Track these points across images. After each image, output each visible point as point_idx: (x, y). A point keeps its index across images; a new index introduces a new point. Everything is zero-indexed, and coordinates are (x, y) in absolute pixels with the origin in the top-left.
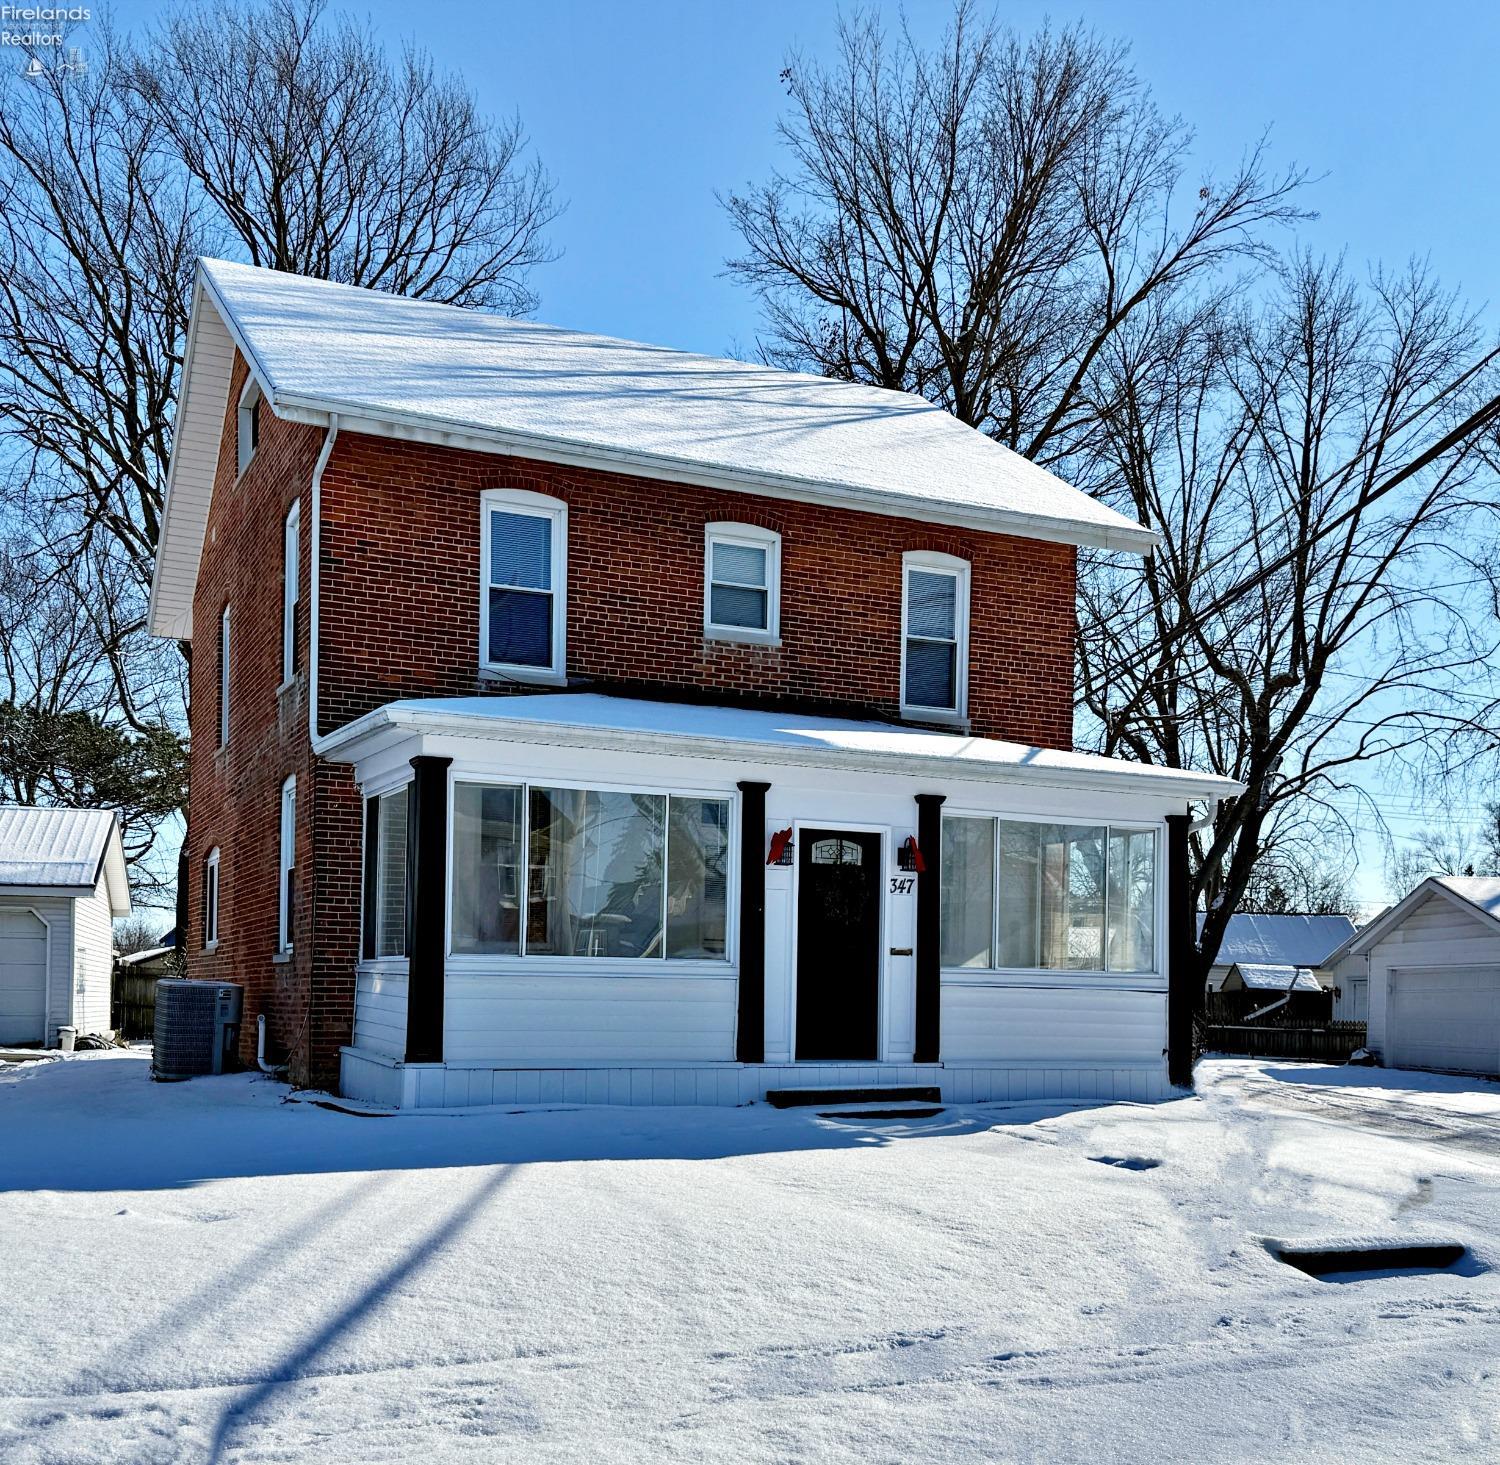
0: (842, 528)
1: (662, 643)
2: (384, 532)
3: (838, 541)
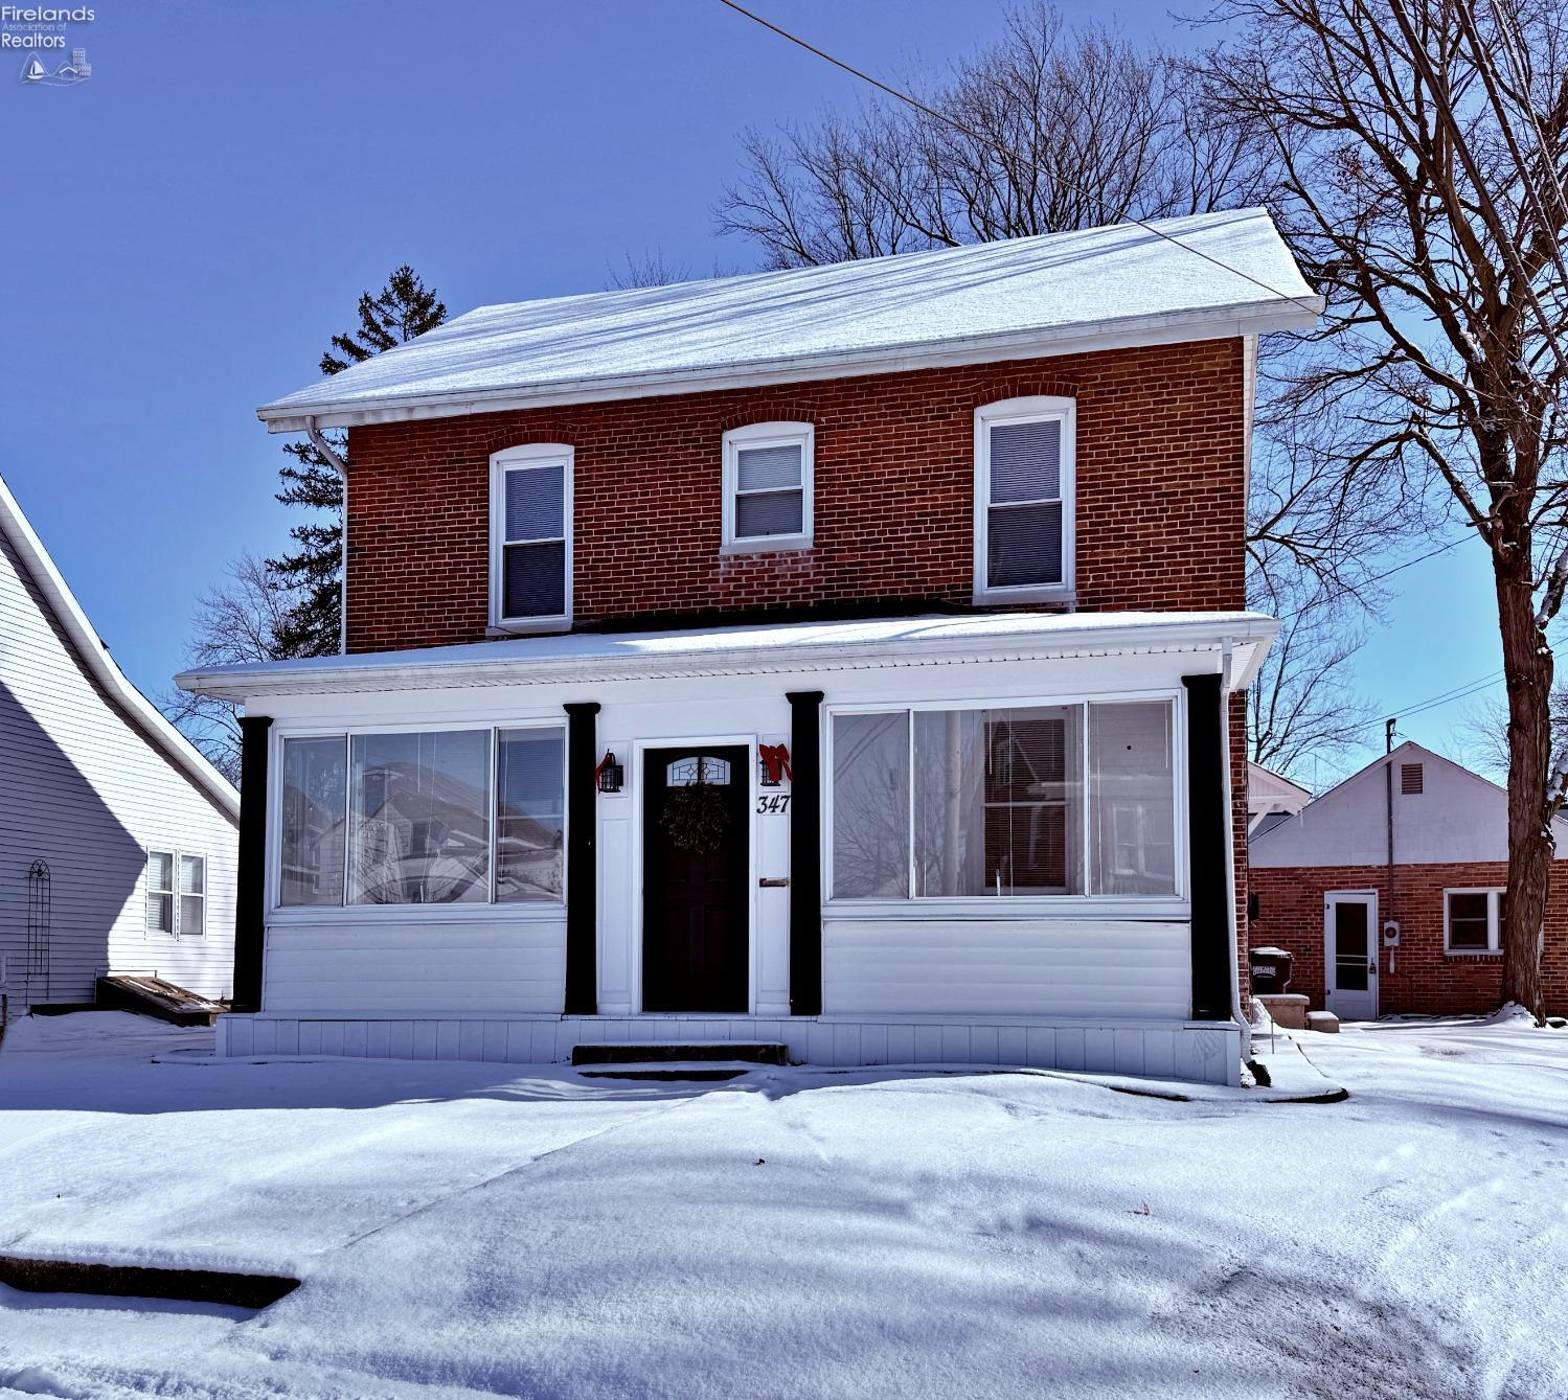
0: (889, 399)
1: (673, 569)
2: (400, 513)
3: (885, 415)
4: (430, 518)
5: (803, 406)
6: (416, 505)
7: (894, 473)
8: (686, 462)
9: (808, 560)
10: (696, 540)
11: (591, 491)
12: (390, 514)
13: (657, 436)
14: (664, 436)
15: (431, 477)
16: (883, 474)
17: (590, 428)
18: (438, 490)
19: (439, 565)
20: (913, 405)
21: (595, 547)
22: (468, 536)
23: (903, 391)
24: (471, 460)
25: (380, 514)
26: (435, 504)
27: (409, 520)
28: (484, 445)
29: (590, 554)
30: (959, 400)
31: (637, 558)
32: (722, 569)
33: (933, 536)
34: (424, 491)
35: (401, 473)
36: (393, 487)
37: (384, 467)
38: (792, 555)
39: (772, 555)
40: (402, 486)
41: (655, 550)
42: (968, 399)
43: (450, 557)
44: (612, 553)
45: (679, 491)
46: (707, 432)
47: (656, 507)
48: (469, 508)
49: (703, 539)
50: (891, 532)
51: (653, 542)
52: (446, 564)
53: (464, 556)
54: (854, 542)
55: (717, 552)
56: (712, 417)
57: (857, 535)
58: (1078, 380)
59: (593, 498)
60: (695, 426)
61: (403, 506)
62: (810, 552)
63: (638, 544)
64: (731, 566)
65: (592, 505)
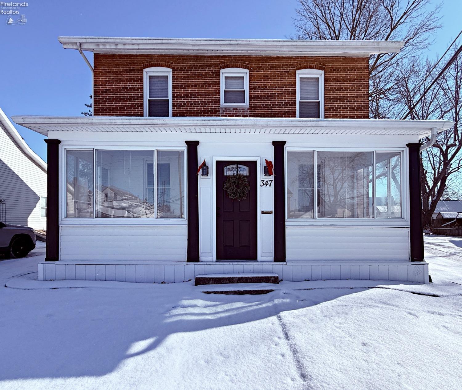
0: (271, 65)
1: (205, 111)
2: (112, 85)
3: (270, 69)
4: (123, 88)
5: (245, 63)
6: (118, 83)
7: (273, 87)
8: (209, 77)
9: (248, 111)
10: (212, 102)
11: (178, 84)
12: (109, 85)
13: (200, 68)
14: (202, 68)
15: (123, 74)
16: (270, 87)
17: (178, 63)
18: (125, 79)
19: (126, 103)
20: (278, 67)
21: (179, 102)
22: (136, 95)
23: (275, 62)
24: (137, 70)
25: (106, 85)
26: (125, 83)
27: (116, 88)
28: (141, 65)
29: (178, 104)
30: (292, 67)
31: (193, 106)
32: (221, 112)
33: (285, 107)
34: (121, 79)
35: (112, 72)
36: (110, 76)
37: (107, 70)
38: (242, 109)
39: (237, 109)
40: (113, 76)
41: (199, 104)
42: (295, 67)
43: (130, 101)
44: (185, 104)
45: (207, 86)
46: (216, 68)
47: (199, 91)
48: (137, 86)
49: (215, 102)
50: (273, 105)
51: (198, 102)
52: (129, 104)
53: (135, 101)
54: (262, 107)
55: (219, 107)
56: (217, 64)
57: (262, 105)
58: (326, 66)
59: (179, 86)
60: (212, 66)
61: (113, 83)
62: (248, 109)
63: (194, 102)
64: (224, 111)
65: (178, 88)
